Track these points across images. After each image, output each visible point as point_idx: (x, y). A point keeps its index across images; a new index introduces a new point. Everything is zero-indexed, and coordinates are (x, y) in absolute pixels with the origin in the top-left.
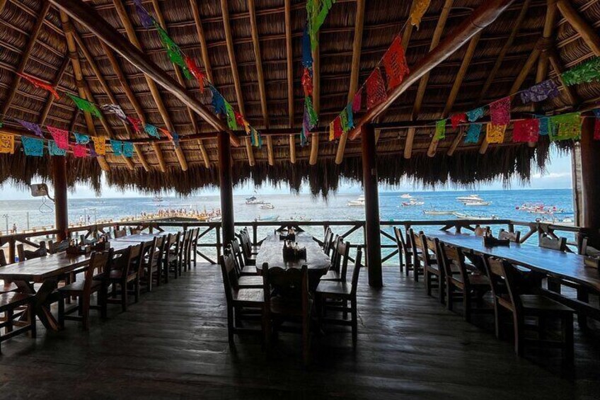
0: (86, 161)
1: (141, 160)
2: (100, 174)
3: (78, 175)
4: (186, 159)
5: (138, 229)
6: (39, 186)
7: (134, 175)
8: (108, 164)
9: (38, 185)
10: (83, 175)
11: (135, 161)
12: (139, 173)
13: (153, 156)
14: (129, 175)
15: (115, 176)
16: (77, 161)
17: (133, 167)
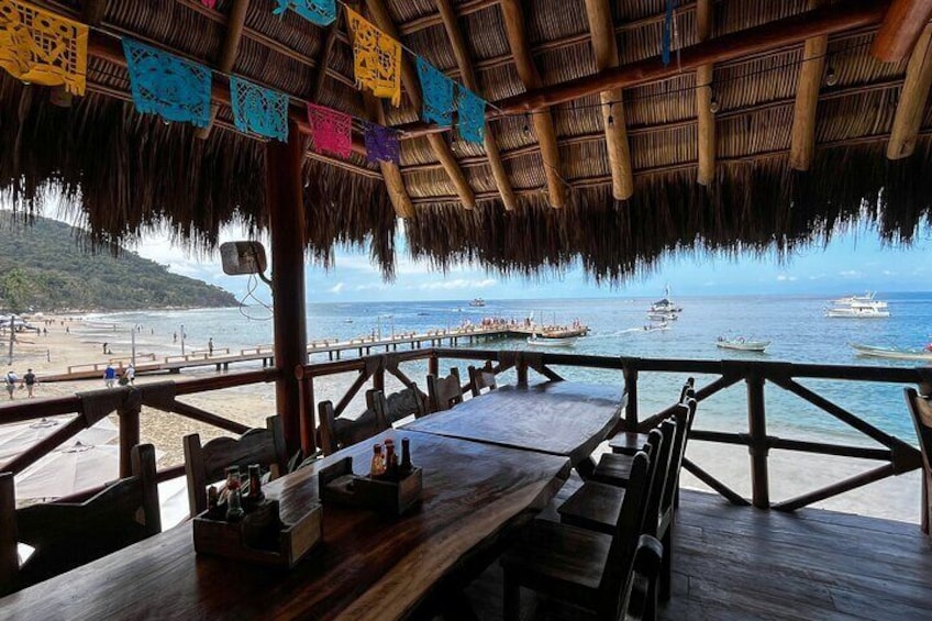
0: (361, 189)
1: (496, 180)
2: (392, 226)
3: (341, 226)
4: (633, 163)
5: (488, 368)
6: (241, 247)
7: (472, 226)
8: (412, 200)
9: (239, 245)
10: (352, 224)
11: (479, 184)
12: (487, 219)
13: (533, 161)
14: (460, 226)
15: (426, 232)
16: (338, 189)
17: (473, 203)
